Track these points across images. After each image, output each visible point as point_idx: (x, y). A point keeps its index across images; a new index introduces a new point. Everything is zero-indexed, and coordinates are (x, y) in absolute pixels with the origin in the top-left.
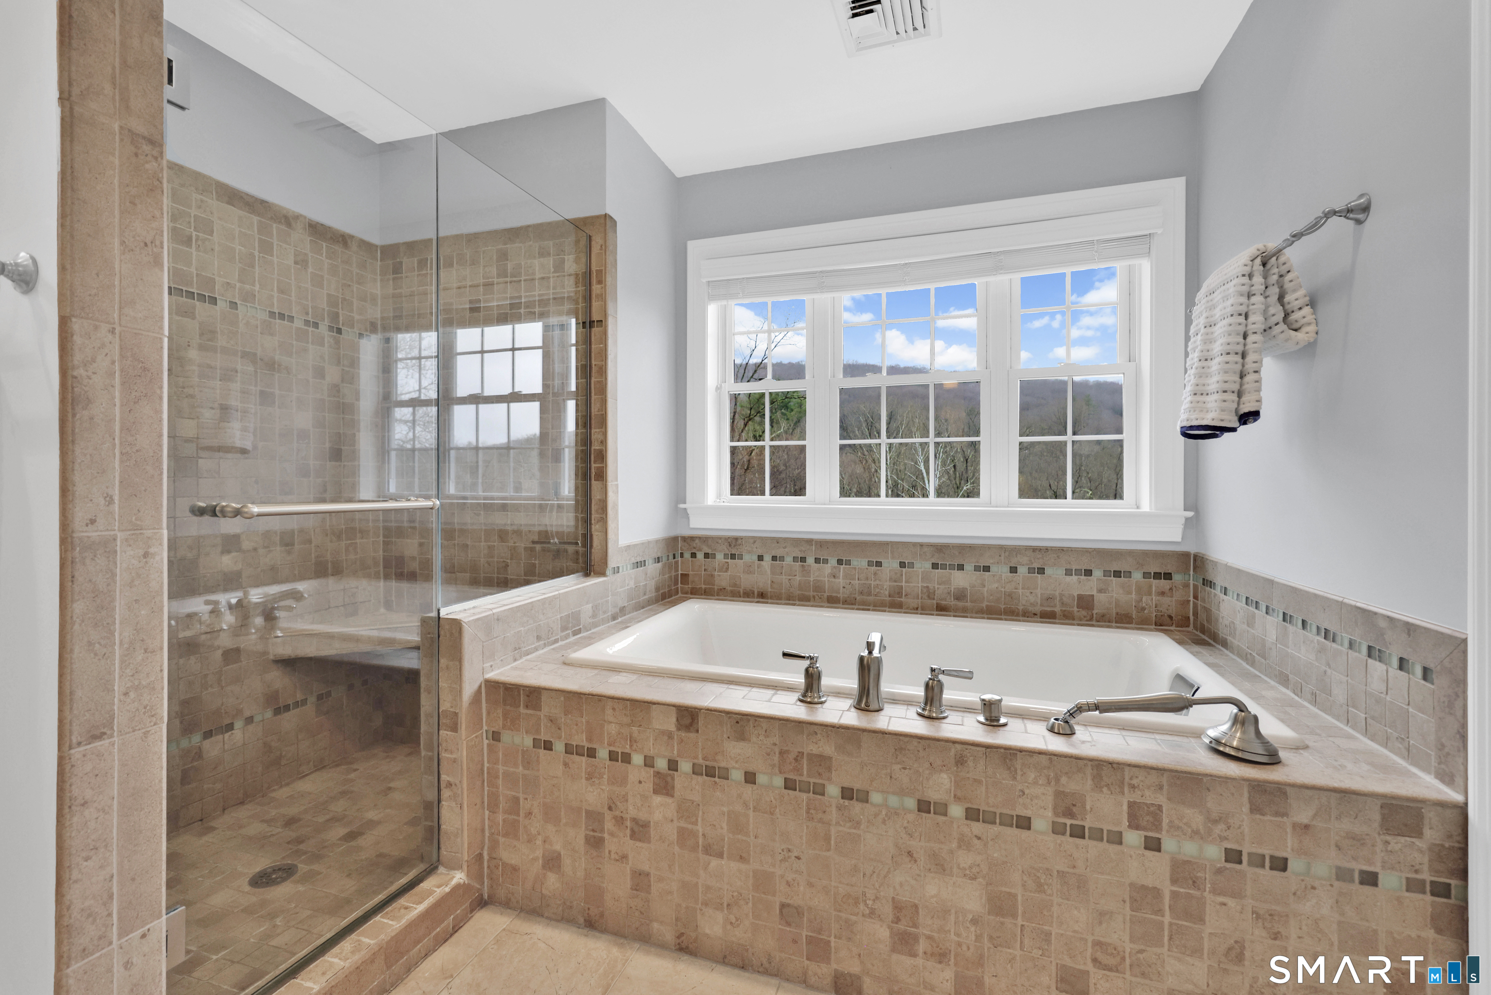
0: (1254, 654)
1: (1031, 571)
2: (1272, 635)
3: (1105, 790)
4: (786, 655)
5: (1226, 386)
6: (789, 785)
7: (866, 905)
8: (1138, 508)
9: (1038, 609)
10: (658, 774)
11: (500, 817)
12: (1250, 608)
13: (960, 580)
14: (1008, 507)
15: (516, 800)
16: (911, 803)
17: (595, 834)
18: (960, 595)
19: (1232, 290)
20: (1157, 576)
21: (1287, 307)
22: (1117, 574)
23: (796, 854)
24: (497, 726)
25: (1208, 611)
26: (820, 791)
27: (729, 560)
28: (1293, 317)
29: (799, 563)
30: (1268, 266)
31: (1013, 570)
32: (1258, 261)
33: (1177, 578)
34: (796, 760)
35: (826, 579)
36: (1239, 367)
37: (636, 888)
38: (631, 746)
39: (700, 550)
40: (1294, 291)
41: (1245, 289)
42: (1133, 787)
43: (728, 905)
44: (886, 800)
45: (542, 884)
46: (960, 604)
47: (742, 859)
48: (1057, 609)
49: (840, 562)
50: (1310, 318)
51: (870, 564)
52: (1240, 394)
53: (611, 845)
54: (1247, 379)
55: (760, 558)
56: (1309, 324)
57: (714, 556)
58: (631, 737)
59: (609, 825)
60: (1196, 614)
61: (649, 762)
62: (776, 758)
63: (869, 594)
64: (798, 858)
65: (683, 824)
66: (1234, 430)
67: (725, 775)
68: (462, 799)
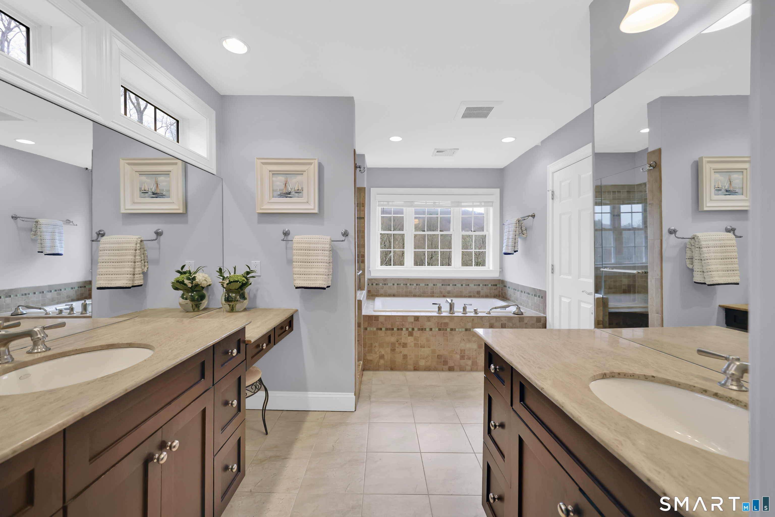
0: (515, 300)
1: (466, 285)
2: (519, 296)
3: (497, 322)
4: (433, 304)
5: (512, 245)
6: (440, 330)
7: (455, 352)
8: (489, 268)
9: (468, 295)
10: (409, 332)
11: (367, 349)
12: (514, 291)
13: (449, 288)
14: (459, 268)
15: (372, 344)
16: (464, 330)
17: (393, 348)
18: (449, 292)
19: (513, 226)
20: (494, 285)
21: (522, 230)
22: (485, 285)
23: (441, 344)
24: (366, 326)
25: (505, 293)
26: (446, 330)
27: (384, 286)
28: (523, 232)
29: (405, 285)
30: (519, 222)
31: (462, 285)
32: (518, 221)
33: (498, 285)
34: (441, 324)
35: (413, 290)
36: (514, 242)
37: (404, 358)
38: (403, 326)
39: (374, 283)
40: (523, 227)
41: (516, 226)
42: (502, 321)
43: (426, 358)
44: (459, 330)
45: (379, 363)
46: (449, 295)
47: (429, 347)
48: (472, 295)
49: (417, 285)
50: (526, 233)
51: (425, 285)
52: (515, 247)
53: (397, 350)
54: (516, 244)
55: (394, 284)
56: (526, 234)
57: (379, 284)
58: (403, 324)
59: (397, 345)
60: (502, 294)
61: (407, 329)
62: (437, 324)
63: (425, 293)
64: (441, 345)
65: (415, 342)
66: (513, 254)
67: (425, 329)
68: (361, 344)
